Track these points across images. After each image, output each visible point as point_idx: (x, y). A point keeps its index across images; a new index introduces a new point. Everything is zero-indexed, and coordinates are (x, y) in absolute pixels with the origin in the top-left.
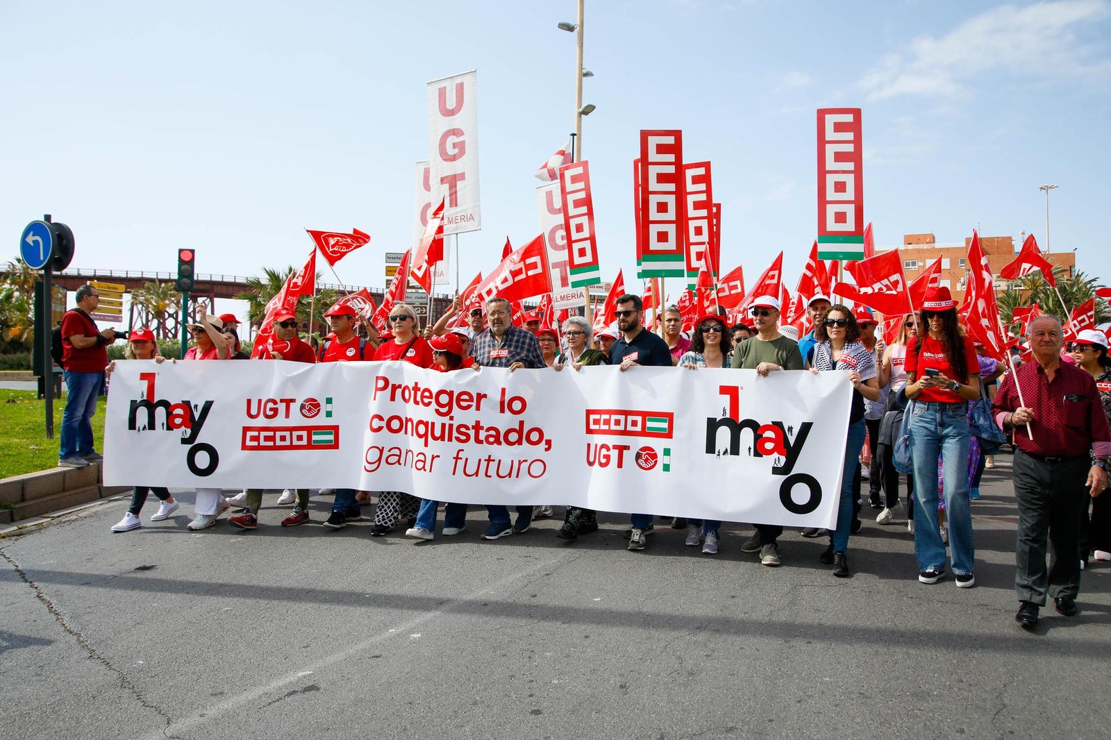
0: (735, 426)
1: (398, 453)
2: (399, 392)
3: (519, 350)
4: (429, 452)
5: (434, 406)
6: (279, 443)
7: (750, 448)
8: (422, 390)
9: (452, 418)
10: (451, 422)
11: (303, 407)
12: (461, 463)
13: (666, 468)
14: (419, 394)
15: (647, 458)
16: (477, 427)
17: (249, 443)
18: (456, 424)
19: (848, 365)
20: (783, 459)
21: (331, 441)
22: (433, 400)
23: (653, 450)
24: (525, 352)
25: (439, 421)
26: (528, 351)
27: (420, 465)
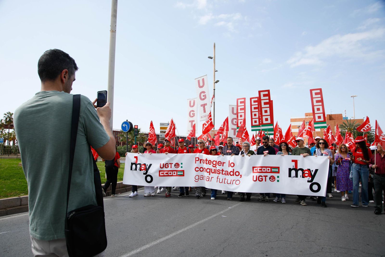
0: (297, 170)
1: (203, 177)
2: (202, 161)
3: (234, 151)
4: (210, 176)
5: (212, 164)
6: (169, 174)
7: (301, 176)
8: (208, 160)
9: (216, 168)
10: (216, 169)
11: (175, 165)
12: (218, 179)
13: (278, 181)
14: (207, 162)
15: (272, 179)
16: (223, 170)
17: (161, 175)
18: (217, 169)
19: (326, 155)
20: (310, 179)
21: (182, 174)
22: (212, 163)
23: (274, 176)
24: (236, 152)
25: (213, 168)
26: (236, 151)
27: (208, 180)
